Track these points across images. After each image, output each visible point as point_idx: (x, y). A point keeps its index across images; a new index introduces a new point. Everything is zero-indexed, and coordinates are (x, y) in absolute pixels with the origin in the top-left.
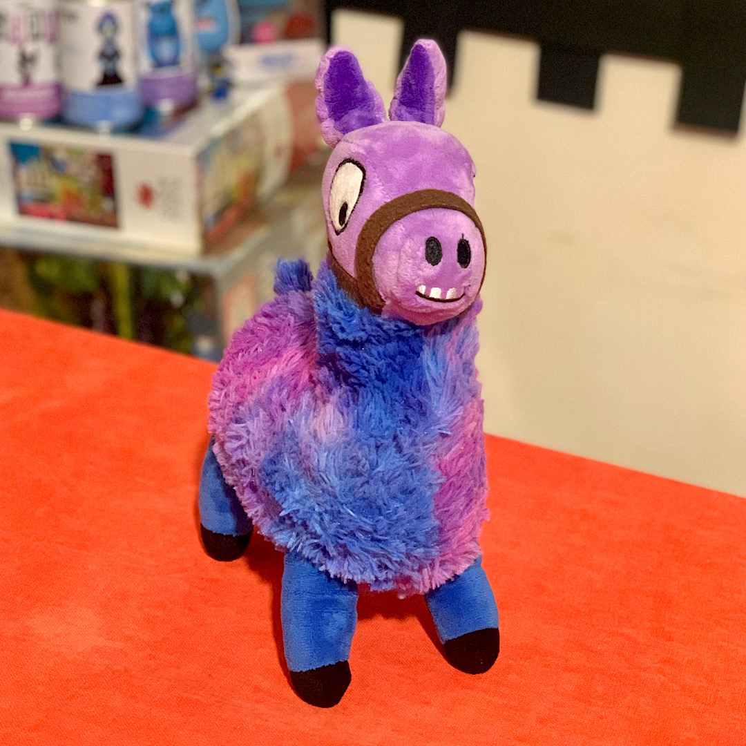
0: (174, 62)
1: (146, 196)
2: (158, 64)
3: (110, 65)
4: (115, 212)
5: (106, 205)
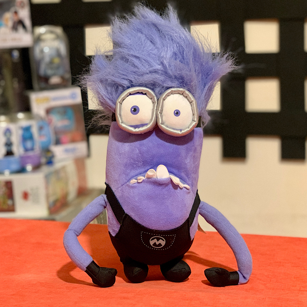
0: (32, 149)
1: (25, 196)
3: (9, 148)
4: (13, 205)
5: (10, 202)
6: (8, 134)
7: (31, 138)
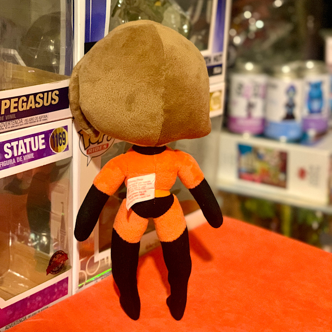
0: (319, 111)
1: (302, 174)
2: (311, 111)
3: (290, 110)
4: (285, 181)
5: (281, 176)
6: (291, 93)
7: (320, 97)
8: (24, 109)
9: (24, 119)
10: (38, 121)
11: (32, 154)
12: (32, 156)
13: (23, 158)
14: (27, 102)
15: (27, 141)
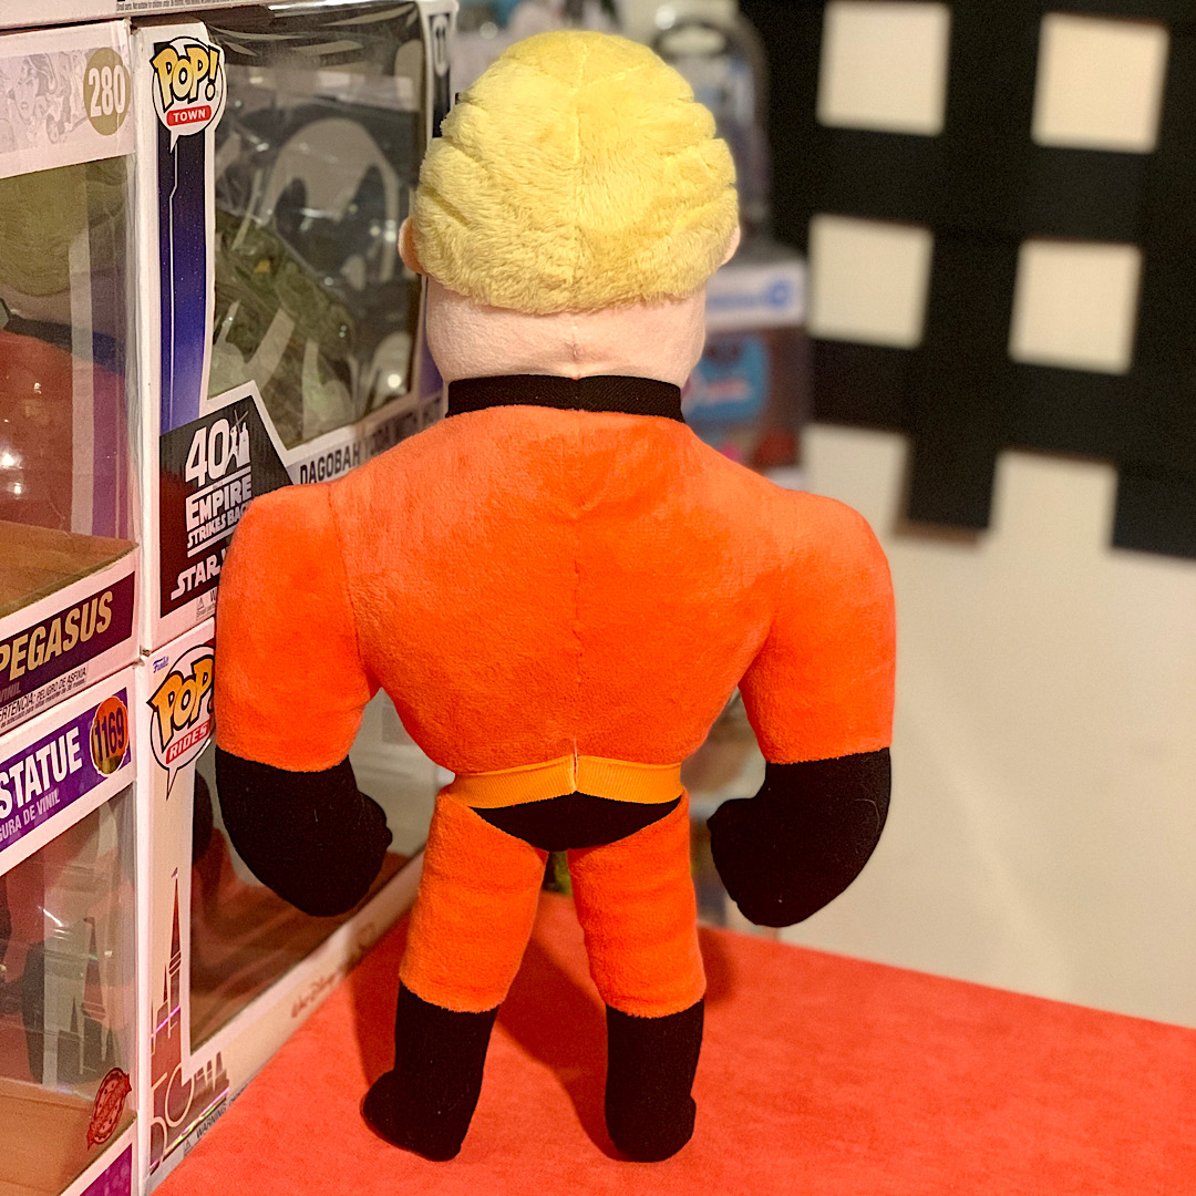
8: (39, 662)
9: (36, 692)
10: (64, 691)
11: (56, 792)
12: (54, 796)
13: (36, 809)
14: (46, 640)
15: (42, 754)
